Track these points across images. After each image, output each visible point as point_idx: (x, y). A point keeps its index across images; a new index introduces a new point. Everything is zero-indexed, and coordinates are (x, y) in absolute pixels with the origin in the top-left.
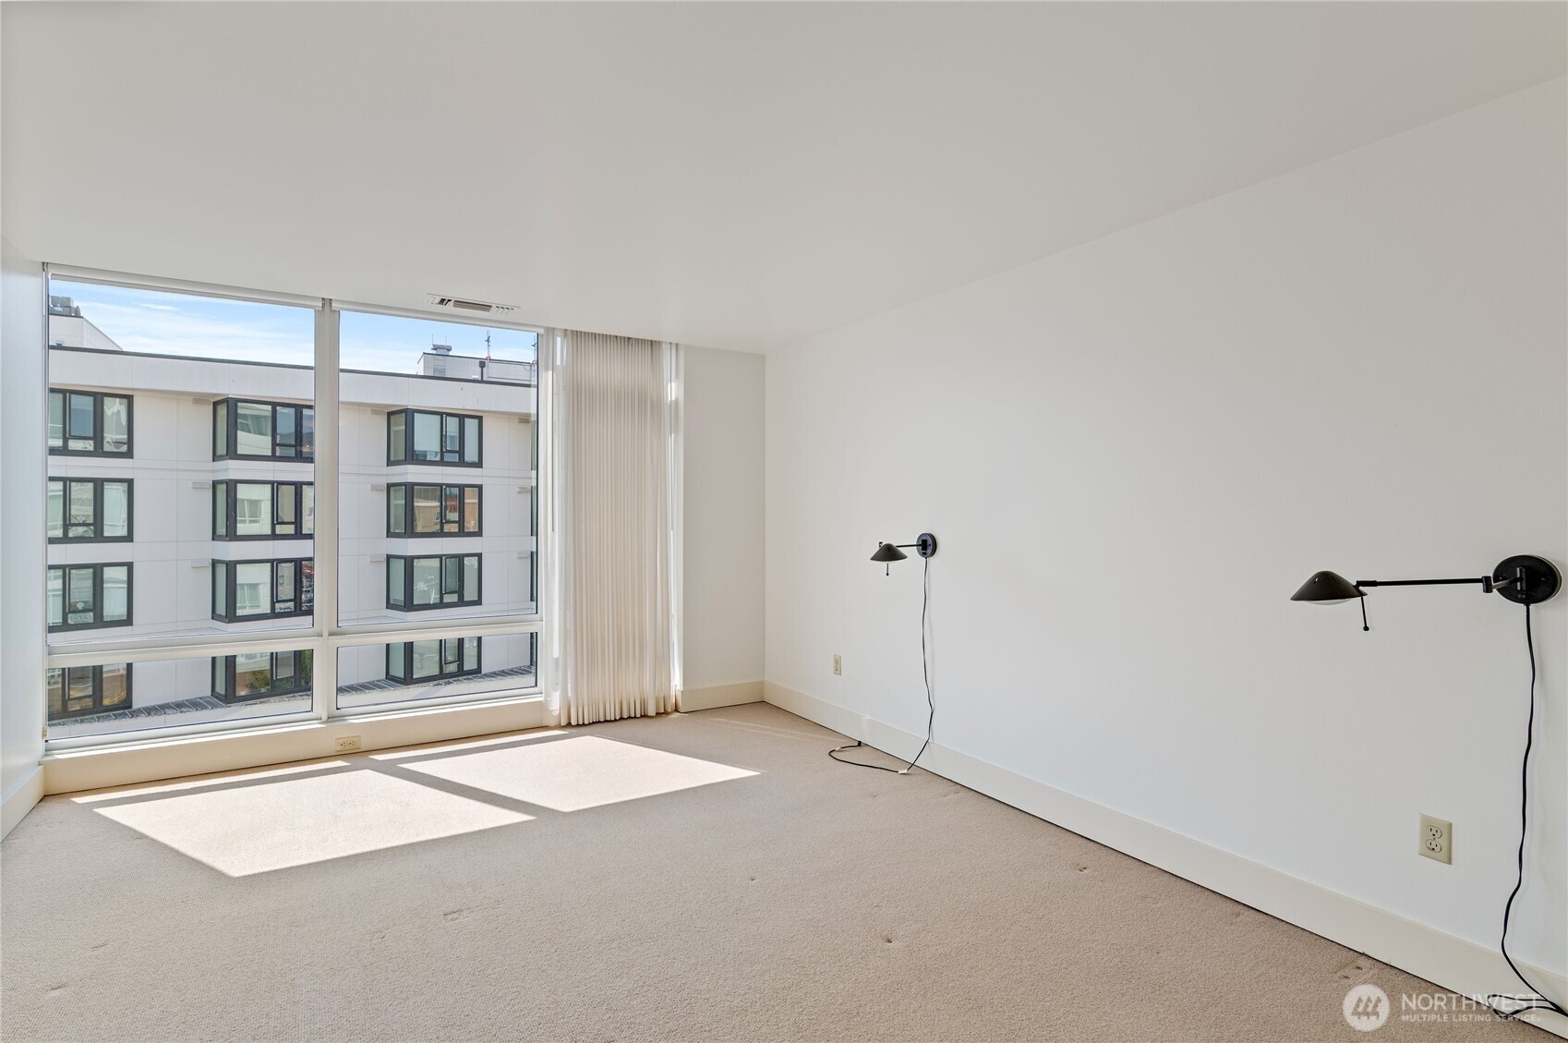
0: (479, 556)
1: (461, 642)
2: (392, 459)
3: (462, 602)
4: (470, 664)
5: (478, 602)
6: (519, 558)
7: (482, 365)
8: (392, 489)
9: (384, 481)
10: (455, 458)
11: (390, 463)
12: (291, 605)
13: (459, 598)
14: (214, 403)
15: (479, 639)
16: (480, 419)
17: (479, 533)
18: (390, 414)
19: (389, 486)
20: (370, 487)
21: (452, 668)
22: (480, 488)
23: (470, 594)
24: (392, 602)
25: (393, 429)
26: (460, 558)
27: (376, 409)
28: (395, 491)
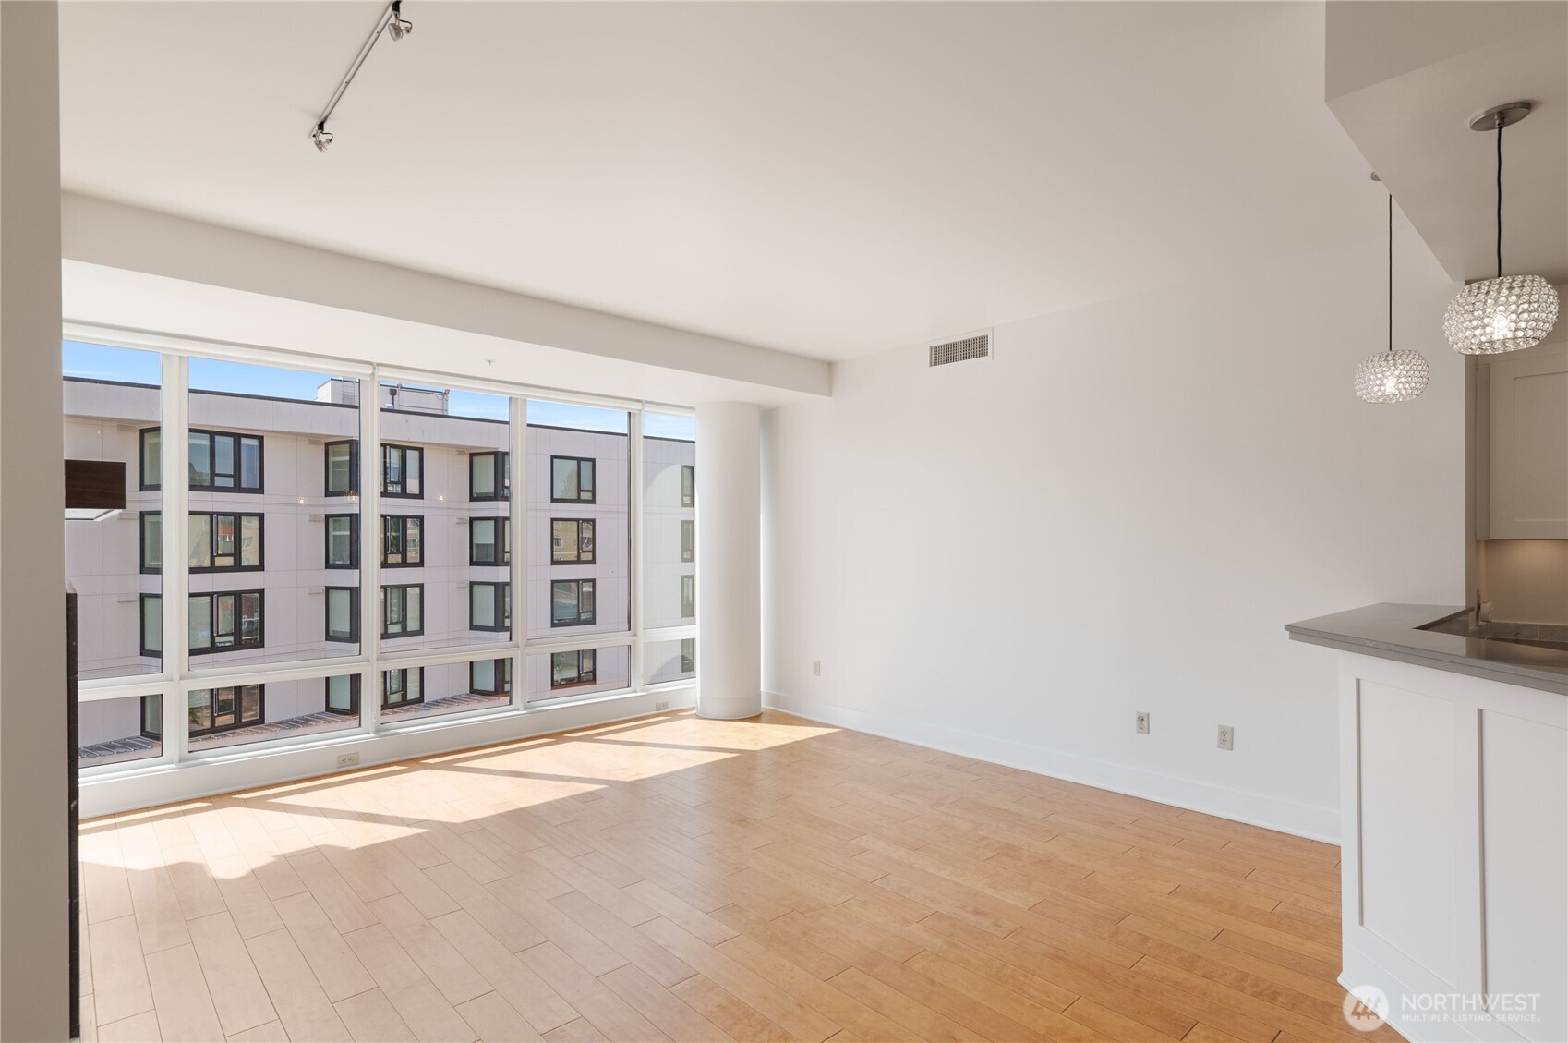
0: (421, 586)
1: (404, 672)
2: (331, 489)
3: (405, 633)
4: (413, 693)
5: (421, 632)
6: (459, 588)
7: (393, 393)
8: (331, 520)
9: (322, 512)
10: (398, 489)
11: (328, 494)
12: (231, 638)
13: (402, 628)
14: (141, 430)
15: (422, 669)
16: (421, 450)
17: (421, 564)
18: (327, 445)
19: (328, 517)
20: (307, 518)
21: (395, 698)
22: (421, 519)
23: (412, 625)
24: (331, 634)
25: (331, 459)
26: (403, 589)
27: (313, 439)
28: (335, 522)
